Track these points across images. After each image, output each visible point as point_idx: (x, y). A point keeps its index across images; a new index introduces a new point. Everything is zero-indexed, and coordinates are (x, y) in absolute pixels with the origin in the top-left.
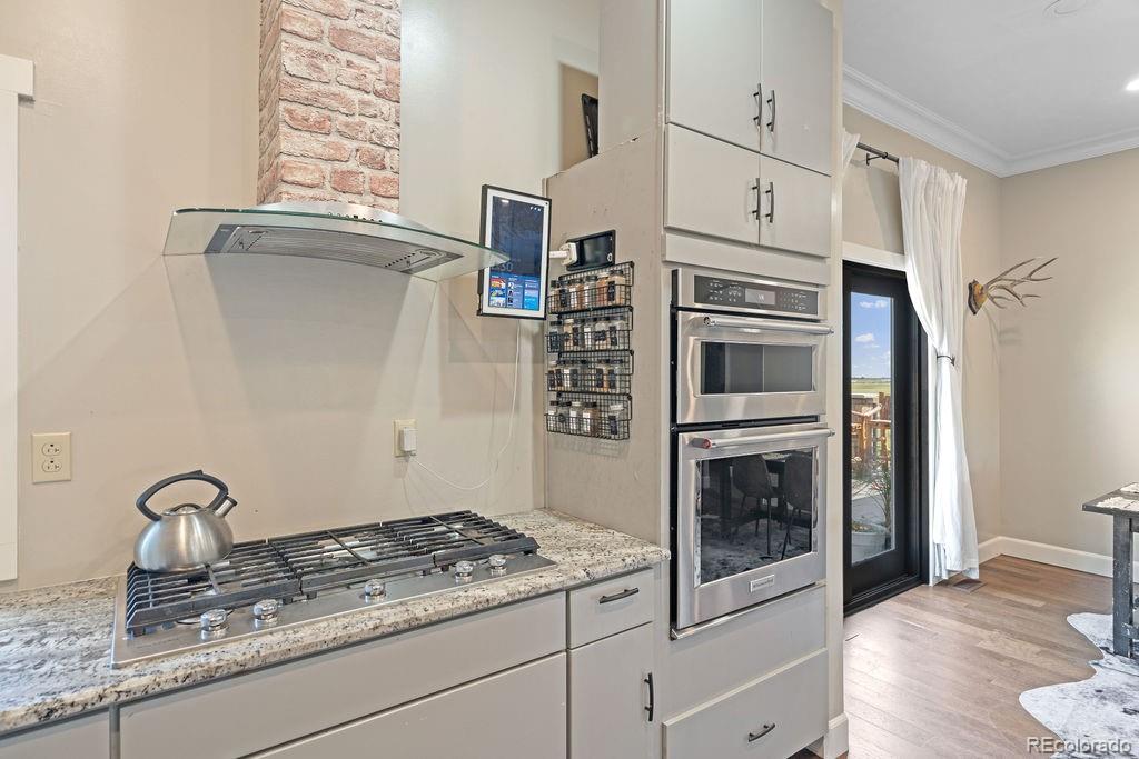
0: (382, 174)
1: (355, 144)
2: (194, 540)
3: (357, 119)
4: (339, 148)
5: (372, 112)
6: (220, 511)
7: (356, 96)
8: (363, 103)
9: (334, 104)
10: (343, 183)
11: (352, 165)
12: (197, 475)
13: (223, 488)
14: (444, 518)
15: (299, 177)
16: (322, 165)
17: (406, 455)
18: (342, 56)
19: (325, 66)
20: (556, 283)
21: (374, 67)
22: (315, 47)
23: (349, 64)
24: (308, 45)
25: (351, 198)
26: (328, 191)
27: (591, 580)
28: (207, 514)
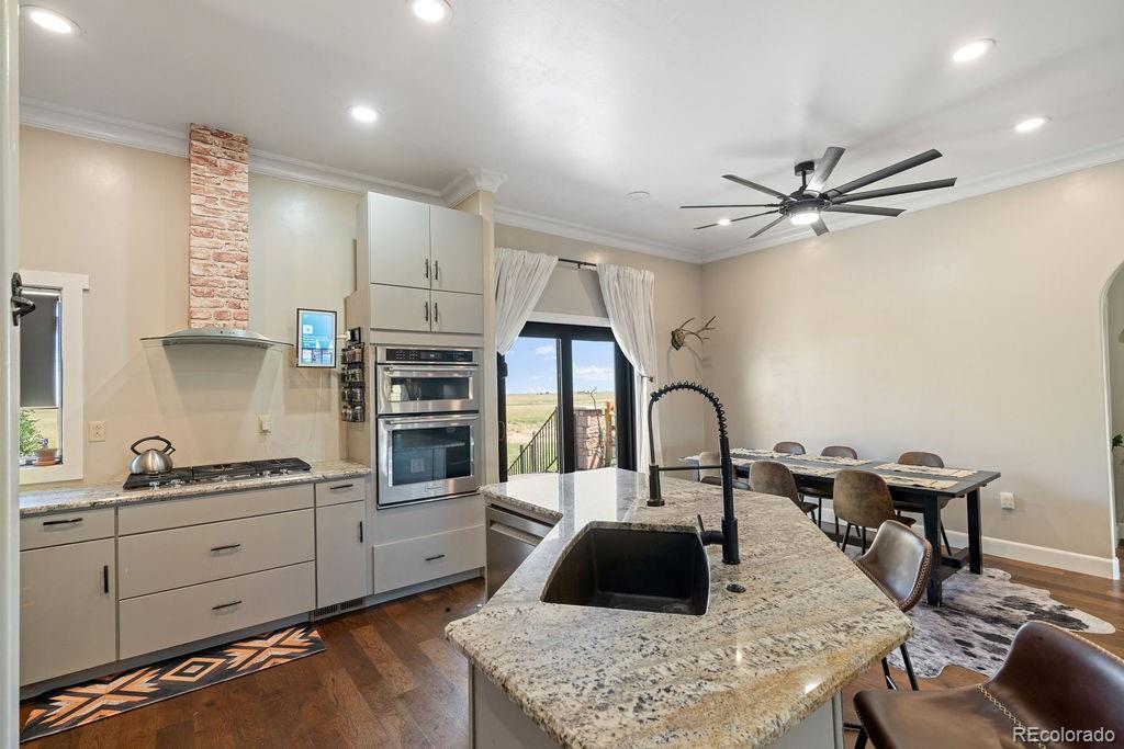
1: (226, 300)
2: (155, 463)
3: (227, 289)
4: (218, 302)
5: (234, 285)
6: (168, 453)
7: (226, 280)
8: (230, 282)
9: (216, 284)
10: (220, 316)
11: (225, 308)
12: (157, 438)
13: (169, 444)
15: (199, 316)
16: (210, 310)
17: (265, 432)
18: (219, 264)
19: (211, 269)
20: (343, 350)
21: (235, 266)
22: (206, 262)
23: (223, 267)
24: (203, 262)
25: (224, 322)
26: (213, 321)
27: (326, 480)
28: (161, 453)
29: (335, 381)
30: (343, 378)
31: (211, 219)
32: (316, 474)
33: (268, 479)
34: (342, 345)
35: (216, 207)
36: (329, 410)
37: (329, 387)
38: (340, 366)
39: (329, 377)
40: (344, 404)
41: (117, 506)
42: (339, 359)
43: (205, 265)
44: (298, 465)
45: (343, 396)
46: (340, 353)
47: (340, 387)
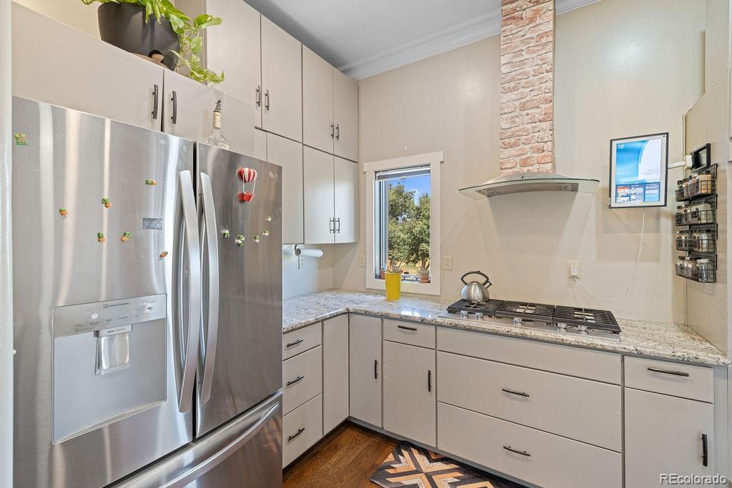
0: (543, 154)
1: (531, 146)
2: (476, 294)
3: (531, 135)
4: (523, 150)
5: (538, 129)
6: (486, 286)
7: (529, 126)
8: (533, 128)
9: (521, 133)
10: (525, 163)
11: (529, 155)
12: (479, 273)
13: (487, 278)
14: (587, 311)
15: (507, 166)
17: (574, 277)
18: (524, 113)
19: (517, 120)
20: (680, 182)
21: (539, 111)
22: (513, 114)
23: (527, 114)
24: (511, 115)
25: (528, 168)
26: (518, 169)
27: (640, 355)
28: (481, 286)
29: (667, 224)
30: (679, 219)
31: (517, 72)
32: (625, 342)
33: (562, 334)
34: (677, 176)
35: (522, 58)
36: (657, 259)
37: (658, 230)
38: (673, 206)
39: (658, 217)
40: (682, 254)
41: (437, 326)
42: (672, 196)
43: (512, 118)
44: (606, 322)
45: (679, 244)
46: (673, 187)
47: (674, 232)
